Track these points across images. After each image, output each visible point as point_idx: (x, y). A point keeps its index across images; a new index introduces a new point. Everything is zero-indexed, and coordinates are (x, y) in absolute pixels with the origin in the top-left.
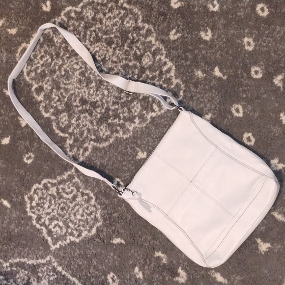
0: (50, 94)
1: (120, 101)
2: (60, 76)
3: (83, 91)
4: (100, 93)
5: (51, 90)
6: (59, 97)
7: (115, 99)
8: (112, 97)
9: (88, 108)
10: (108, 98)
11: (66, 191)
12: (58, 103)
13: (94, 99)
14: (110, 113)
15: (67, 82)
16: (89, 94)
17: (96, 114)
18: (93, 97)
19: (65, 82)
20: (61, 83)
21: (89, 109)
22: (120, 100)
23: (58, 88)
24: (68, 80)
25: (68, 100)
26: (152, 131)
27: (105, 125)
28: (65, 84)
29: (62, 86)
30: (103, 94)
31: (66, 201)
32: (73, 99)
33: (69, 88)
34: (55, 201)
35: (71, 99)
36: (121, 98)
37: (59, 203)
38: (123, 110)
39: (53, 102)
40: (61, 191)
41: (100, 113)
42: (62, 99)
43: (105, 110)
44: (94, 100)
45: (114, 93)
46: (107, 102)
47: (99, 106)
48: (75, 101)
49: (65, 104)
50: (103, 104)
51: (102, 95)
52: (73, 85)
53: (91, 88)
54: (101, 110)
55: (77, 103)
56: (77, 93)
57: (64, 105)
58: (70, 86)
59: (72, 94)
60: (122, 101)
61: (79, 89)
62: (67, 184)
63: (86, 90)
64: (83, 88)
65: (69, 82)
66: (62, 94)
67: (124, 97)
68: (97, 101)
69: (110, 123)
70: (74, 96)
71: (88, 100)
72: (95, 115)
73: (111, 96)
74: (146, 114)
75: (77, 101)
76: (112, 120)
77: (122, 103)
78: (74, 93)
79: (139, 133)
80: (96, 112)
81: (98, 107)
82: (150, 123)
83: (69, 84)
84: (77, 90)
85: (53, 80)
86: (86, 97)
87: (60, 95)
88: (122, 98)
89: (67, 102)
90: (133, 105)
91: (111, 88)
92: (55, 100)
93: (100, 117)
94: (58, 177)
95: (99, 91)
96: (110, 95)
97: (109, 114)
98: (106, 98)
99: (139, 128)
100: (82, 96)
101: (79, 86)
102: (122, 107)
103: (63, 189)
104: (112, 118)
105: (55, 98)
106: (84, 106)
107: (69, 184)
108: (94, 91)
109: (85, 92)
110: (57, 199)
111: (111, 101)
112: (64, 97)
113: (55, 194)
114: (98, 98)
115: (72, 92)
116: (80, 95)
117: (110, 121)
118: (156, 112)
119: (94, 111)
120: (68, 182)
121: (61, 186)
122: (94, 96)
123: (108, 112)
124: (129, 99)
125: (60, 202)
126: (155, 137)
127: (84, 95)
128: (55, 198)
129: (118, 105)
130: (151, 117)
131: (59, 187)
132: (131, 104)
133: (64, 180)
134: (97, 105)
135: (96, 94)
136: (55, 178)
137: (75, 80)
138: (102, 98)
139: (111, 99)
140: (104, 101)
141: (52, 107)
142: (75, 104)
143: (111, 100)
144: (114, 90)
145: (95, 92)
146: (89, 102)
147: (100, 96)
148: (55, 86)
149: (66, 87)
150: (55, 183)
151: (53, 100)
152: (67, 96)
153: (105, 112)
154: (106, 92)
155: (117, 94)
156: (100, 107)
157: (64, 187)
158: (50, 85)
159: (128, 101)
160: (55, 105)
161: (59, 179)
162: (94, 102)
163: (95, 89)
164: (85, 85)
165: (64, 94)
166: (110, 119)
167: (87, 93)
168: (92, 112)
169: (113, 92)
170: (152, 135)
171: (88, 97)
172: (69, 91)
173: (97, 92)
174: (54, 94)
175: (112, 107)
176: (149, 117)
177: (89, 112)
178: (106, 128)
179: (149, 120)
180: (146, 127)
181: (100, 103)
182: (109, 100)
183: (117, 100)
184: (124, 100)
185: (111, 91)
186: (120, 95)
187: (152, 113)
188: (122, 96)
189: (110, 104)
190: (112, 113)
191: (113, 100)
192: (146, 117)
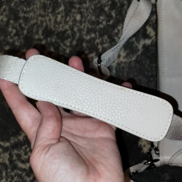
0: (6, 28)
1: (98, 27)
2: (18, 3)
3: (47, 19)
4: (70, 19)
5: (8, 23)
6: (16, 29)
7: (91, 25)
8: (87, 23)
9: (54, 40)
10: (81, 24)
11: (22, 158)
12: (16, 38)
13: (62, 28)
14: (84, 45)
15: (28, 9)
16: (56, 22)
17: (64, 47)
18: (61, 26)
19: (25, 9)
20: (20, 12)
21: (55, 42)
22: (98, 25)
23: (17, 18)
24: (30, 7)
25: (28, 32)
26: (146, 66)
28: (25, 12)
29: (22, 15)
30: (75, 21)
31: (21, 173)
32: (34, 31)
33: (30, 16)
34: (7, 173)
35: (32, 31)
36: (98, 23)
37: (11, 176)
38: (103, 40)
39: (9, 37)
40: (15, 158)
41: (70, 46)
42: (20, 33)
43: (77, 41)
44: (61, 29)
45: (89, 18)
46: (80, 30)
48: (37, 33)
49: (23, 38)
50: (74, 34)
51: (73, 21)
52: (35, 12)
53: (59, 13)
54: (71, 43)
55: (39, 35)
56: (39, 23)
57: (22, 40)
58: (32, 14)
59: (34, 25)
60: (101, 26)
61: (42, 16)
62: (24, 148)
63: (52, 17)
64: (48, 15)
65: (31, 8)
66: (20, 25)
67: (103, 20)
68: (66, 30)
70: (35, 27)
71: (53, 29)
72: (63, 49)
73: (85, 22)
74: (135, 42)
75: (40, 32)
77: (101, 29)
78: (36, 23)
79: (126, 70)
80: (65, 45)
81: (67, 38)
82: (142, 54)
83: (30, 11)
84: (40, 18)
85: (11, 9)
86: (52, 26)
87: (18, 27)
88: (101, 23)
89: (26, 35)
90: (116, 31)
91: (85, 10)
92: (12, 34)
93: (70, 51)
94: (12, 138)
95: (70, 16)
96: (84, 20)
97: (82, 47)
98: (78, 24)
99: (125, 63)
100: (47, 25)
101: (42, 13)
102: (101, 35)
103: (19, 156)
105: (12, 32)
106: (49, 39)
107: (26, 148)
108: (62, 17)
109: (50, 20)
110: (9, 170)
111: (86, 29)
112: (23, 29)
113: (7, 162)
114: (67, 27)
115: (32, 22)
116: (44, 24)
119: (62, 44)
120: (24, 145)
121: (16, 151)
122: (63, 24)
123: (81, 45)
124: (111, 23)
125: (13, 174)
126: (150, 74)
127: (48, 24)
128: (6, 168)
129: (95, 33)
130: (144, 46)
131: (13, 153)
132: (114, 30)
133: (20, 142)
134: (65, 35)
135: (65, 21)
136: (8, 140)
137: (38, 6)
138: (73, 25)
139: (86, 26)
140: (76, 29)
141: (8, 43)
142: (36, 37)
143: (85, 27)
144: (90, 13)
145: (64, 18)
146: (56, 32)
147: (70, 23)
148: (12, 17)
149: (27, 15)
150: (8, 147)
151: (10, 34)
152: (27, 27)
153: (77, 45)
154: (78, 17)
155: (93, 18)
156: (70, 38)
157: (19, 153)
158: (6, 16)
159: (108, 26)
160: (11, 41)
161: (13, 141)
162: (62, 32)
163: (64, 15)
164: (50, 10)
165: (23, 25)
167: (53, 20)
168: (59, 46)
169: (88, 15)
170: (146, 73)
171: (54, 26)
172: (30, 21)
173: (66, 18)
174: (10, 26)
175: (86, 36)
176: (140, 47)
177: (56, 45)
179: (141, 50)
180: (137, 61)
181: (70, 32)
182: (82, 27)
183: (94, 27)
184: (104, 25)
185: (86, 15)
186: (97, 19)
187: (144, 40)
188: (101, 19)
189: (84, 32)
190: (87, 45)
191: (88, 27)
192: (136, 46)
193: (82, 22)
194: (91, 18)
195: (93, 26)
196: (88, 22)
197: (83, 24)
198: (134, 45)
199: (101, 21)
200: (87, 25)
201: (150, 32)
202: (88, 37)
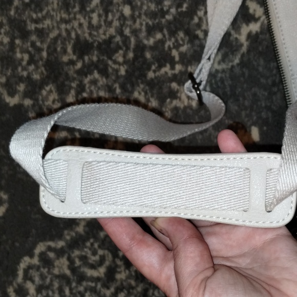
0: (11, 54)
1: (163, 21)
2: (21, 7)
3: (76, 24)
4: (114, 16)
5: (12, 44)
6: (29, 52)
7: (151, 19)
8: (143, 17)
9: (95, 59)
10: (135, 22)
11: (90, 261)
12: (32, 67)
13: (104, 34)
14: (148, 55)
15: (40, 15)
16: (91, 26)
17: (116, 67)
18: (101, 31)
19: (34, 16)
20: (28, 22)
21: (99, 61)
22: (163, 17)
23: (25, 35)
24: (41, 10)
25: (48, 54)
26: (261, 69)
27: (142, 86)
28: (36, 21)
29: (31, 27)
30: (122, 17)
31: (93, 285)
32: (59, 49)
33: (45, 26)
34: (71, 290)
35: (55, 50)
36: (163, 13)
37: (80, 293)
38: (177, 41)
39: (20, 69)
40: (78, 263)
41: (125, 62)
42: (37, 57)
43: (134, 51)
44: (103, 37)
45: (145, 7)
46: (135, 32)
47: (119, 48)
48: (65, 51)
49: (44, 66)
50: (126, 40)
51: (119, 19)
52: (52, 17)
53: (93, 11)
54: (124, 56)
55: (69, 55)
56: (64, 34)
57: (43, 69)
58: (48, 22)
59: (55, 39)
60: (168, 17)
61: (67, 22)
62: (88, 244)
63: (82, 20)
64: (75, 18)
65: (44, 12)
66: (33, 44)
67: (170, 7)
68: (112, 37)
69: (152, 80)
70: (59, 42)
71: (90, 40)
72: (114, 69)
73: (140, 16)
75: (69, 49)
76: (155, 71)
77: (169, 22)
78: (60, 35)
79: (228, 83)
80: (115, 62)
81: (116, 51)
82: (249, 51)
83: (44, 18)
84: (63, 26)
85: (11, 21)
86: (87, 35)
87: (30, 49)
88: (168, 12)
89: (48, 60)
90: (196, 20)
92: (24, 63)
93: (127, 71)
94: (66, 232)
95: (112, 12)
96: (137, 13)
97: (145, 59)
98: (129, 23)
99: (223, 71)
100: (77, 36)
101: (65, 16)
102: (173, 33)
103: (84, 258)
104: (153, 67)
105: (22, 59)
106: (86, 58)
107: (92, 244)
108: (100, 16)
109: (81, 25)
110: (74, 284)
111: (144, 28)
112: (39, 50)
113: (68, 272)
114: (112, 31)
115: (52, 35)
116: (73, 35)
117: (151, 75)
118: (259, 19)
119: (110, 62)
120: (88, 239)
121: (77, 253)
122: (103, 28)
123: (143, 56)
124: (184, 9)
125: (81, 289)
126: (270, 82)
127: (79, 32)
128: (69, 282)
129: (161, 31)
130: (249, 36)
131: (73, 255)
132: (192, 19)
133: (81, 236)
134: (113, 46)
135: (105, 21)
136: (60, 237)
137: (55, 6)
138: (122, 26)
139: (143, 23)
140: (127, 32)
141: (21, 79)
142: (65, 59)
143: (141, 24)
145: (104, 18)
146: (95, 44)
147: (116, 23)
148: (17, 33)
149: (40, 26)
150: (62, 248)
151: (20, 64)
152: (45, 46)
153: (136, 58)
154: (127, 10)
155: (153, 7)
156: (121, 48)
157: (84, 254)
158: (6, 34)
159: (181, 14)
160: (25, 74)
161: (68, 238)
162: (105, 41)
163: (101, 12)
164: (77, 9)
165: (38, 44)
166: (149, 69)
167: (86, 25)
168: (106, 66)
169: (142, 4)
170: (263, 80)
171: (90, 34)
172: (48, 34)
173: (107, 16)
174: (18, 50)
175: (148, 39)
176: (243, 38)
177: (101, 66)
178: (146, 93)
179: (246, 44)
180: (242, 64)
181: (118, 39)
182: (137, 25)
183: (157, 21)
184: (173, 15)
185: (139, 4)
186: (160, 7)
187: (247, 25)
188: (166, 6)
189: (143, 34)
190: (152, 55)
191: (147, 24)
192: (236, 39)
193: (136, 16)
194: (148, 7)
195: (155, 19)
196: (146, 14)
197: (138, 21)
198: (231, 38)
199: (167, 8)
200: (144, 20)
201: (255, 10)
202: (151, 41)
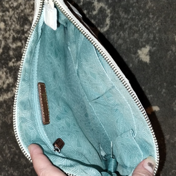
1: (23, 36)
7: (16, 34)
8: (12, 31)
10: (6, 32)
14: (11, 53)
27: (5, 69)
43: (3, 49)
45: (13, 26)
46: (5, 38)
60: (26, 35)
69: (11, 67)
73: (10, 30)
76: (13, 63)
91: (9, 19)
96: (8, 28)
97: (9, 55)
104: (13, 60)
111: (11, 37)
117: (11, 64)
129: (21, 41)
143: (10, 35)
144: (14, 21)
153: (3, 53)
154: (2, 25)
155: (18, 27)
166: (10, 61)
169: (12, 24)
175: (12, 44)
178: (7, 73)
182: (7, 35)
183: (19, 35)
185: (10, 23)
186: (22, 28)
188: (26, 29)
189: (10, 40)
190: (14, 53)
191: (13, 36)
193: (7, 30)
194: (15, 26)
197: (8, 32)
199: (27, 30)
200: (12, 33)
202: (14, 46)
